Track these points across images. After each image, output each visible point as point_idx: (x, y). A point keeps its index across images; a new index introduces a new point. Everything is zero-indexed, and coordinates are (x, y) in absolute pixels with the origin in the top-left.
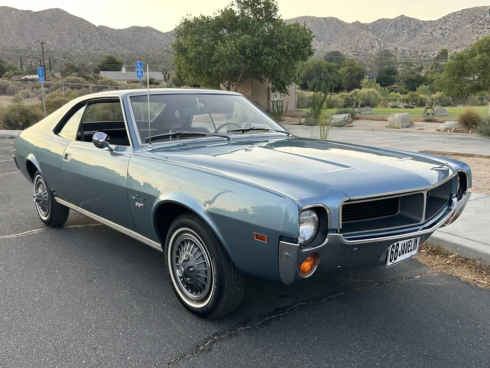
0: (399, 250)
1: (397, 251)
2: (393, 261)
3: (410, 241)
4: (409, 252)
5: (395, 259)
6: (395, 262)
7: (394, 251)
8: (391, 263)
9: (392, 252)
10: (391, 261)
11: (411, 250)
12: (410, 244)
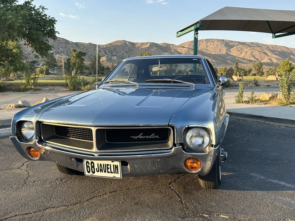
0: (96, 167)
1: (93, 167)
2: (91, 173)
3: (108, 165)
4: (108, 172)
5: (94, 173)
6: (94, 174)
7: (90, 167)
8: (89, 174)
9: (88, 167)
10: (89, 172)
11: (112, 173)
12: (109, 167)
